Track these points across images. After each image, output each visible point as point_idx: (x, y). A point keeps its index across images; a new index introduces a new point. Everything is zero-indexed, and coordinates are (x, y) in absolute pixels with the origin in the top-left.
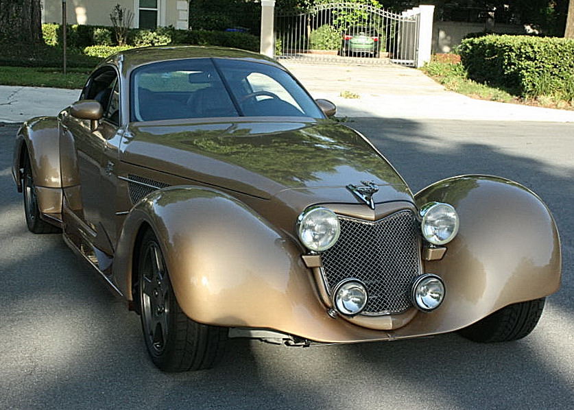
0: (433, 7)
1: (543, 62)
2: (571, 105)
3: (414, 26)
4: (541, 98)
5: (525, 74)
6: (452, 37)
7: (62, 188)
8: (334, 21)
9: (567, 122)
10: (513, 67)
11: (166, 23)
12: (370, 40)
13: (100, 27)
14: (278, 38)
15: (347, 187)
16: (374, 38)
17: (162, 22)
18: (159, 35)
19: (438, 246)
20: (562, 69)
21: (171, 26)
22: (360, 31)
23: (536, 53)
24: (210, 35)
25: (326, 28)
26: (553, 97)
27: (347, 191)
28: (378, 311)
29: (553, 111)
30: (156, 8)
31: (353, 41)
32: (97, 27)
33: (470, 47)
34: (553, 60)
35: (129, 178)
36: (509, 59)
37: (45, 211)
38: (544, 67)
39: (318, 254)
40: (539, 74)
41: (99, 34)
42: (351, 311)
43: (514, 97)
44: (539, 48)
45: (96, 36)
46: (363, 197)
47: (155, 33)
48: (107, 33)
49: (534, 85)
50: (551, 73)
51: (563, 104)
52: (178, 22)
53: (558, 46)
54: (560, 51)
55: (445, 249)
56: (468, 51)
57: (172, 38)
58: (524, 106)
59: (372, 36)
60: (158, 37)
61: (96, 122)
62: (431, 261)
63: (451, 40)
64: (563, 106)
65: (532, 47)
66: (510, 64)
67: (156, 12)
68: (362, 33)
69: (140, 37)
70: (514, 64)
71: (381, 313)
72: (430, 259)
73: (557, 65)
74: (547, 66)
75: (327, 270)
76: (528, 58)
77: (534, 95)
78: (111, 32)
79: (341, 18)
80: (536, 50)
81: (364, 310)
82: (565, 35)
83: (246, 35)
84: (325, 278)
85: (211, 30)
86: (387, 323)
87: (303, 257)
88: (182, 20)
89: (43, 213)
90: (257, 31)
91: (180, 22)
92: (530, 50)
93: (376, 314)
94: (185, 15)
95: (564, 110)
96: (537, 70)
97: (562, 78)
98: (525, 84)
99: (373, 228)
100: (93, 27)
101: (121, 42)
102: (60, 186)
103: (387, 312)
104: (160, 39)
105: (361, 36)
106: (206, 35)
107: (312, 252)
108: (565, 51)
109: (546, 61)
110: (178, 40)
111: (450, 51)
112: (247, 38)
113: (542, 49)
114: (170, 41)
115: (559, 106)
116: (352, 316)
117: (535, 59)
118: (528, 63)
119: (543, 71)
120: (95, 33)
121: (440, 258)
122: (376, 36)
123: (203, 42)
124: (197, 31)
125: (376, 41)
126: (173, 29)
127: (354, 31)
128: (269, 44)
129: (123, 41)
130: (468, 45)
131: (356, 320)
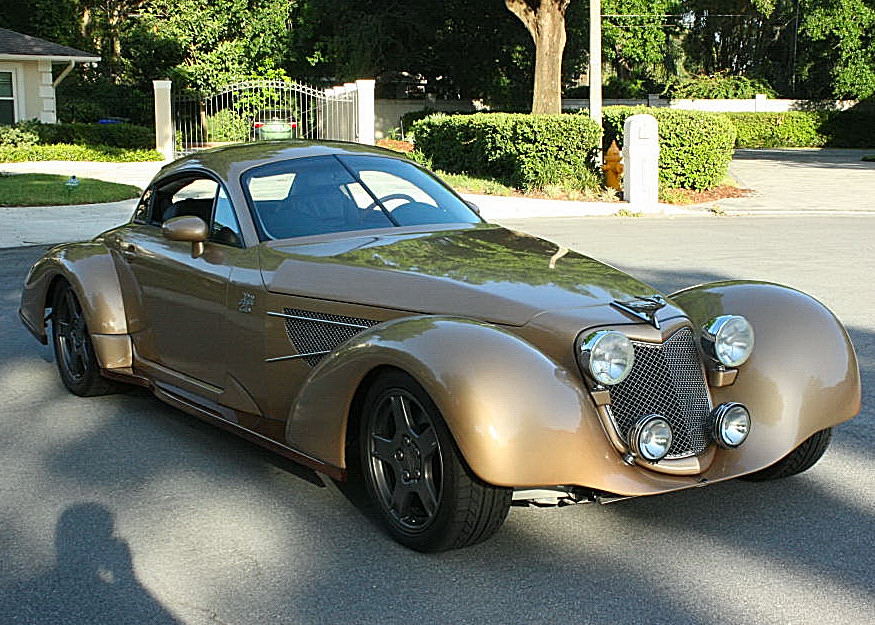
0: (374, 81)
1: (546, 144)
2: (585, 195)
3: (350, 108)
4: (548, 188)
5: (525, 160)
6: (384, 119)
7: (128, 334)
8: (234, 105)
9: (588, 216)
10: (498, 151)
11: (27, 117)
12: (288, 127)
14: (178, 129)
15: (611, 304)
16: (292, 123)
17: (20, 114)
18: (22, 131)
19: (728, 368)
20: (569, 152)
21: (35, 120)
22: (273, 115)
23: (536, 133)
24: (87, 129)
25: (225, 113)
26: (562, 186)
27: (612, 309)
28: (681, 452)
29: (565, 203)
30: (12, 96)
31: (264, 129)
33: (428, 130)
34: (558, 141)
35: (286, 313)
36: (494, 142)
37: (109, 366)
38: (547, 150)
39: (607, 389)
40: (541, 159)
42: (653, 456)
43: (511, 188)
44: (539, 127)
46: (643, 315)
47: (17, 130)
49: (536, 173)
50: (556, 157)
51: (576, 194)
52: (42, 114)
53: (563, 124)
54: (565, 130)
55: (737, 371)
56: (425, 135)
57: (39, 135)
58: (527, 199)
59: (289, 121)
60: (21, 134)
61: (201, 244)
62: (723, 386)
63: (384, 123)
64: (576, 197)
65: (531, 127)
66: (495, 148)
67: (12, 101)
68: (276, 118)
70: (500, 149)
71: (684, 455)
72: (720, 384)
73: (561, 147)
74: (550, 149)
75: (614, 408)
76: (527, 140)
77: (538, 184)
79: (244, 100)
80: (536, 129)
81: (670, 452)
82: (533, 110)
83: (136, 127)
84: (613, 418)
85: (87, 123)
86: (693, 466)
87: (593, 393)
88: (47, 111)
89: (105, 369)
90: (151, 122)
91: (45, 114)
92: (527, 130)
93: (678, 456)
94: (52, 105)
95: (579, 202)
96: (539, 154)
97: (569, 163)
98: (526, 172)
99: (661, 352)
102: (126, 332)
103: (690, 453)
104: (25, 137)
105: (274, 123)
106: (81, 130)
107: (599, 387)
108: (571, 130)
109: (549, 143)
111: (385, 137)
112: (138, 131)
113: (544, 128)
114: (38, 138)
115: (571, 196)
116: (657, 461)
117: (536, 140)
118: (526, 146)
119: (545, 155)
121: (732, 382)
122: (294, 121)
123: (80, 139)
124: (68, 125)
125: (294, 127)
126: (39, 123)
127: (265, 116)
128: (167, 138)
130: (424, 127)
131: (661, 466)
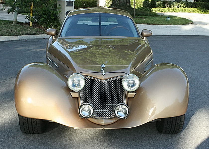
13: (159, 1)
21: (186, 0)
24: (201, 4)
28: (100, 117)
32: (158, 1)
35: (49, 58)
41: (158, 3)
45: (157, 4)
47: (179, 3)
48: (161, 3)
55: (135, 93)
60: (180, 5)
69: (173, 5)
78: (162, 3)
84: (82, 102)
87: (71, 93)
100: (156, 1)
101: (167, 6)
106: (200, 4)
110: (189, 6)
114: (185, 6)
120: (157, 3)
121: (133, 97)
126: (187, 2)
129: (168, 6)
